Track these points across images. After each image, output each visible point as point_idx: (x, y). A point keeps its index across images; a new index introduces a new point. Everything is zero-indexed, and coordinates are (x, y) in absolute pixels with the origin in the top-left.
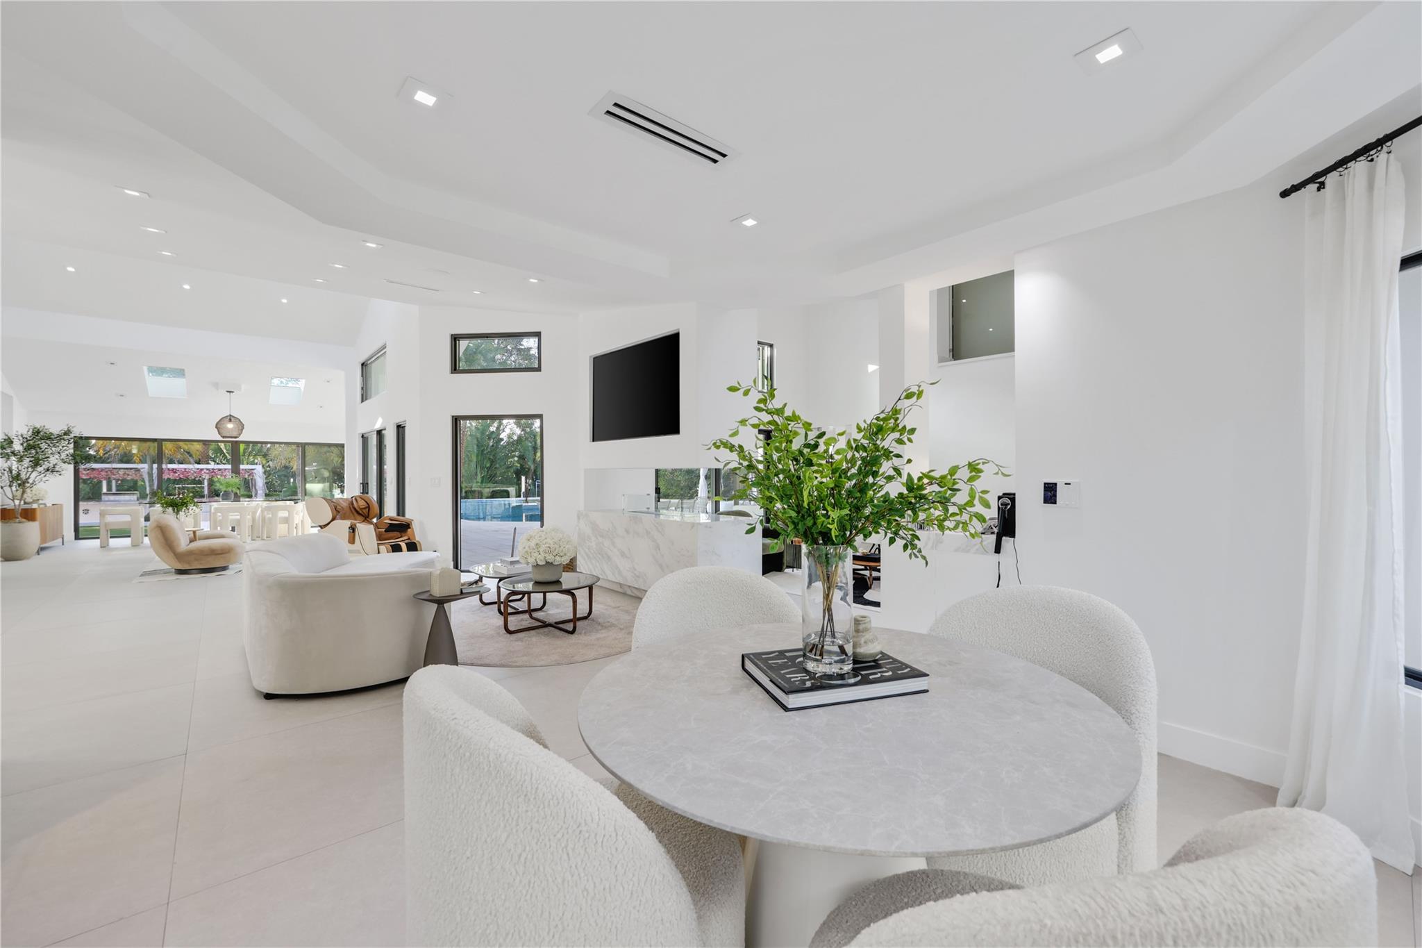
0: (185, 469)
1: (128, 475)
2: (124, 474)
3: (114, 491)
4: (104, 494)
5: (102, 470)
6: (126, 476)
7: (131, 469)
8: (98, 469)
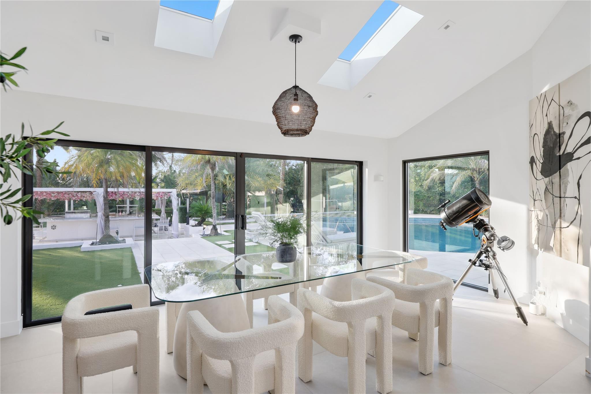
0: (124, 192)
1: (84, 197)
2: (81, 196)
3: (72, 210)
4: (66, 212)
5: (66, 193)
6: (82, 198)
7: (86, 192)
8: (62, 192)
